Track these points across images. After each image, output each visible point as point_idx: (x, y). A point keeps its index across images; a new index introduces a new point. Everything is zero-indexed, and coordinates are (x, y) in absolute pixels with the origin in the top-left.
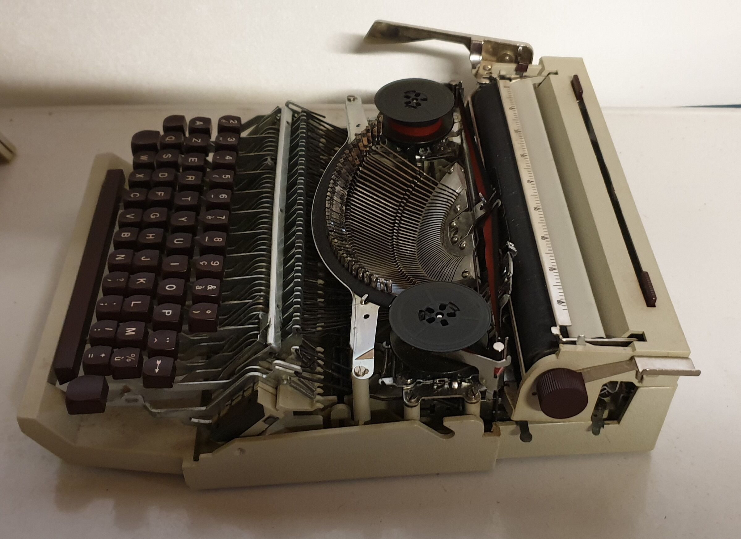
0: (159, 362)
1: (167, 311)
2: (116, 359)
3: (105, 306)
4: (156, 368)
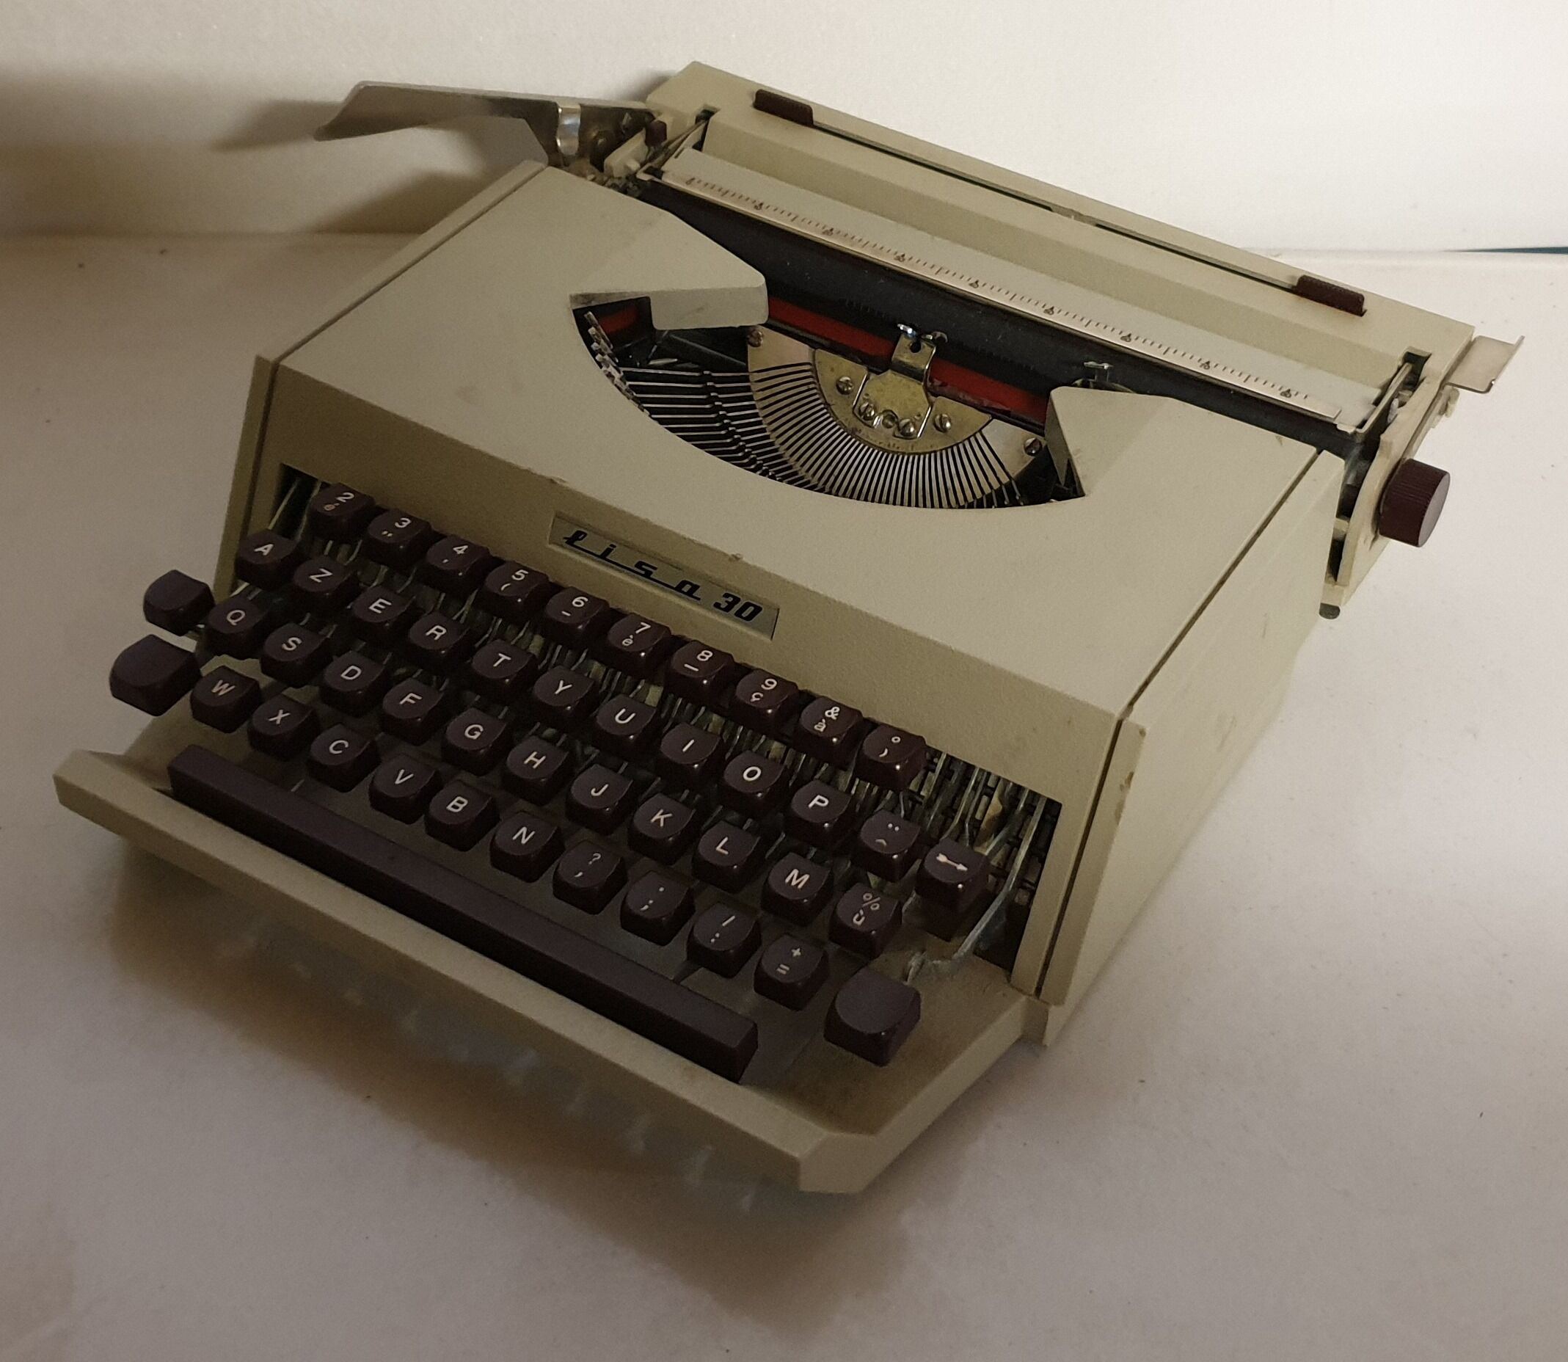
0: (941, 857)
1: (815, 801)
2: (860, 923)
4: (955, 867)
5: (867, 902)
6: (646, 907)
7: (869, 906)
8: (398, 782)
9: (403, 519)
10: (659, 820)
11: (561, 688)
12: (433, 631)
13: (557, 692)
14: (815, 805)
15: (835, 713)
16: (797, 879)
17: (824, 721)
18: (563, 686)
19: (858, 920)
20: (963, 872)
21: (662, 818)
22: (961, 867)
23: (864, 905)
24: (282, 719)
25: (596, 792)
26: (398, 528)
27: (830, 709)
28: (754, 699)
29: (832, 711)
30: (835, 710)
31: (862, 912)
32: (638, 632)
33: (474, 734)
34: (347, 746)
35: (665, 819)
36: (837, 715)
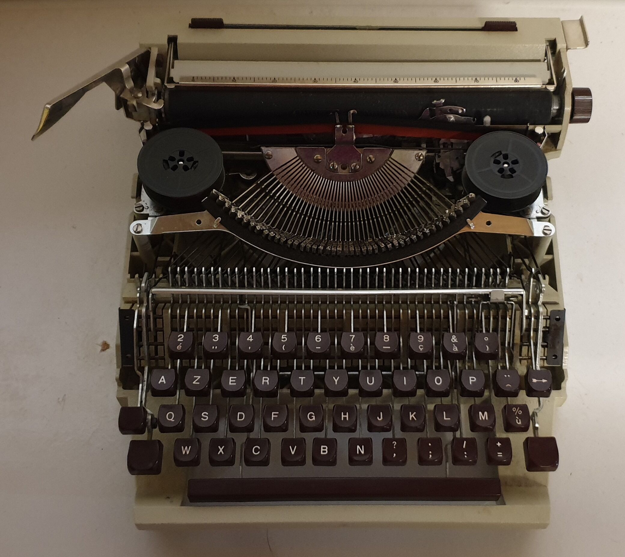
0: (535, 380)
1: (471, 381)
2: (520, 423)
3: (432, 453)
4: (542, 382)
5: (516, 411)
6: (431, 456)
7: (518, 413)
8: (293, 453)
9: (214, 336)
10: (412, 418)
11: (336, 381)
12: (263, 381)
13: (336, 383)
14: (472, 382)
15: (455, 339)
16: (483, 415)
17: (454, 345)
18: (336, 379)
19: (519, 422)
20: (546, 382)
21: (413, 416)
22: (544, 381)
23: (516, 414)
24: (223, 450)
25: (380, 418)
26: (214, 342)
27: (452, 338)
28: (421, 349)
29: (453, 338)
30: (454, 337)
31: (517, 417)
32: (352, 341)
33: (313, 418)
34: (259, 448)
35: (414, 415)
36: (456, 339)
